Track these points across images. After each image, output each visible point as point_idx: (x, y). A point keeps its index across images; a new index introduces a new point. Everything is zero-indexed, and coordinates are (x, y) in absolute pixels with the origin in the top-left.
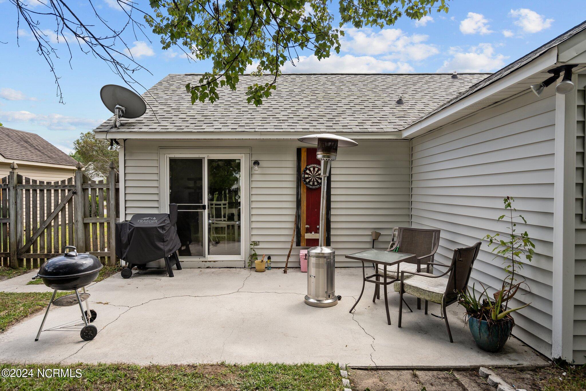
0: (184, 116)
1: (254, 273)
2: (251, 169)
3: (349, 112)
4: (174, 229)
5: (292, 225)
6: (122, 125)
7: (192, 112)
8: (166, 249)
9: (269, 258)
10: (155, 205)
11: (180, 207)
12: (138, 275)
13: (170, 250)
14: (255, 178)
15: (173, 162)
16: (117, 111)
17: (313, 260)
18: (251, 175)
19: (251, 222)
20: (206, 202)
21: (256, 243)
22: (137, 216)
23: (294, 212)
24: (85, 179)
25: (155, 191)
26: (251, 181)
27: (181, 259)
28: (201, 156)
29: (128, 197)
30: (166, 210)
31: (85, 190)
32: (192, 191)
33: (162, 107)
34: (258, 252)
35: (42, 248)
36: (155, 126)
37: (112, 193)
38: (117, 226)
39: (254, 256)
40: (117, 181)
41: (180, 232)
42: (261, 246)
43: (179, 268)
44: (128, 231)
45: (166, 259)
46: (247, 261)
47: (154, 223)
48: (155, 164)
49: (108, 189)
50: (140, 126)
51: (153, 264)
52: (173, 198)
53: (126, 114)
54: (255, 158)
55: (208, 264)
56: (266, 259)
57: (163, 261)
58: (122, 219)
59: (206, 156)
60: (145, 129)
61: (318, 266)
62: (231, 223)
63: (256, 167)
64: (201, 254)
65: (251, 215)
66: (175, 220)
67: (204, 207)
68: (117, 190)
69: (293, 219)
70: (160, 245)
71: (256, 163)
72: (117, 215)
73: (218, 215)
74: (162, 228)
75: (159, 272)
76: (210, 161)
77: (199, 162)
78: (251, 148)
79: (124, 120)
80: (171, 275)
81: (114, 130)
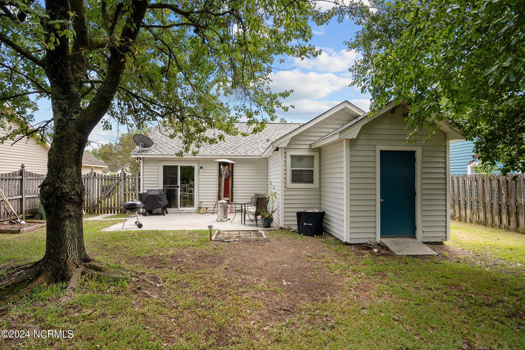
0: (169, 146)
1: (199, 214)
2: (199, 170)
3: (243, 145)
4: (165, 196)
5: (217, 195)
6: (142, 151)
7: (173, 145)
8: (162, 204)
9: (207, 208)
10: (157, 185)
11: (168, 187)
12: (149, 215)
13: (163, 205)
14: (201, 174)
15: (165, 167)
16: (140, 145)
17: (219, 205)
18: (199, 173)
19: (199, 193)
20: (179, 184)
21: (201, 202)
22: (148, 191)
23: (217, 189)
24: (125, 174)
25: (157, 180)
26: (199, 176)
27: (168, 209)
28: (177, 164)
29: (144, 182)
30: (162, 188)
31: (125, 179)
32: (172, 180)
33: (159, 141)
34: (202, 206)
35: (104, 205)
36: (157, 151)
37: (137, 181)
38: (139, 194)
39: (200, 208)
40: (139, 175)
41: (168, 198)
42: (203, 203)
43: (167, 213)
44: (146, 196)
45: (162, 208)
46: (197, 210)
47: (157, 193)
48: (157, 168)
49: (135, 179)
50: (150, 151)
51: (155, 211)
52: (164, 183)
53: (144, 146)
54: (201, 166)
55: (180, 212)
56: (205, 209)
57: (160, 209)
58: (141, 192)
59: (179, 164)
60: (153, 153)
61: (221, 207)
62: (191, 194)
63: (201, 170)
64: (176, 207)
65: (199, 190)
66: (166, 192)
67: (178, 187)
68: (139, 179)
69: (217, 192)
70: (159, 202)
71: (201, 168)
72: (139, 190)
73: (185, 191)
74: (160, 195)
75: (158, 214)
76: (181, 167)
77: (176, 167)
78: (199, 161)
79: (143, 149)
80: (164, 215)
81: (139, 153)
